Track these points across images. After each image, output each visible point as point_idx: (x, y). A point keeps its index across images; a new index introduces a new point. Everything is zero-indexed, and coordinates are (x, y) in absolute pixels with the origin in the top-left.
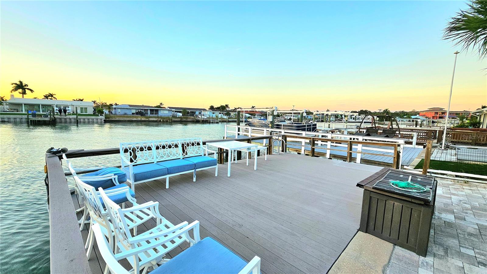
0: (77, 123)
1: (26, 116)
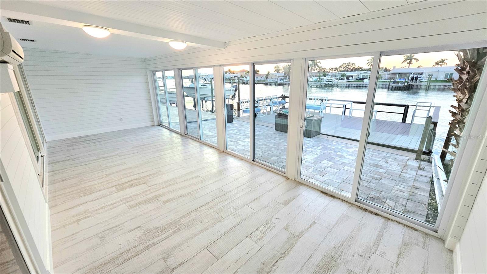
0: (427, 89)
1: (388, 83)
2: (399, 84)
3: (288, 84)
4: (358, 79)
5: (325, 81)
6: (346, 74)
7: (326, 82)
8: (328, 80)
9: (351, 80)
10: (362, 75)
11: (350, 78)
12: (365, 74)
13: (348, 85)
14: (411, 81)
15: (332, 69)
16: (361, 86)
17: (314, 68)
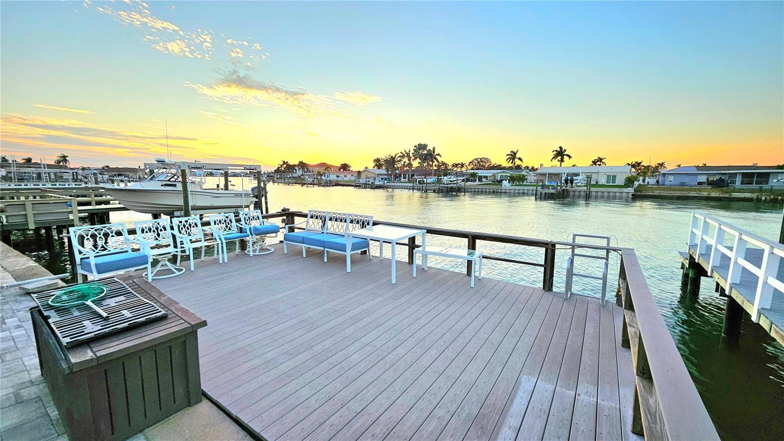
2: (549, 189)
3: (391, 187)
4: (494, 182)
5: (445, 183)
6: (477, 173)
7: (448, 184)
8: (450, 181)
9: (484, 183)
10: (499, 175)
11: (484, 180)
12: (504, 174)
13: (480, 190)
14: (565, 185)
15: (457, 165)
16: (499, 191)
17: (431, 163)
